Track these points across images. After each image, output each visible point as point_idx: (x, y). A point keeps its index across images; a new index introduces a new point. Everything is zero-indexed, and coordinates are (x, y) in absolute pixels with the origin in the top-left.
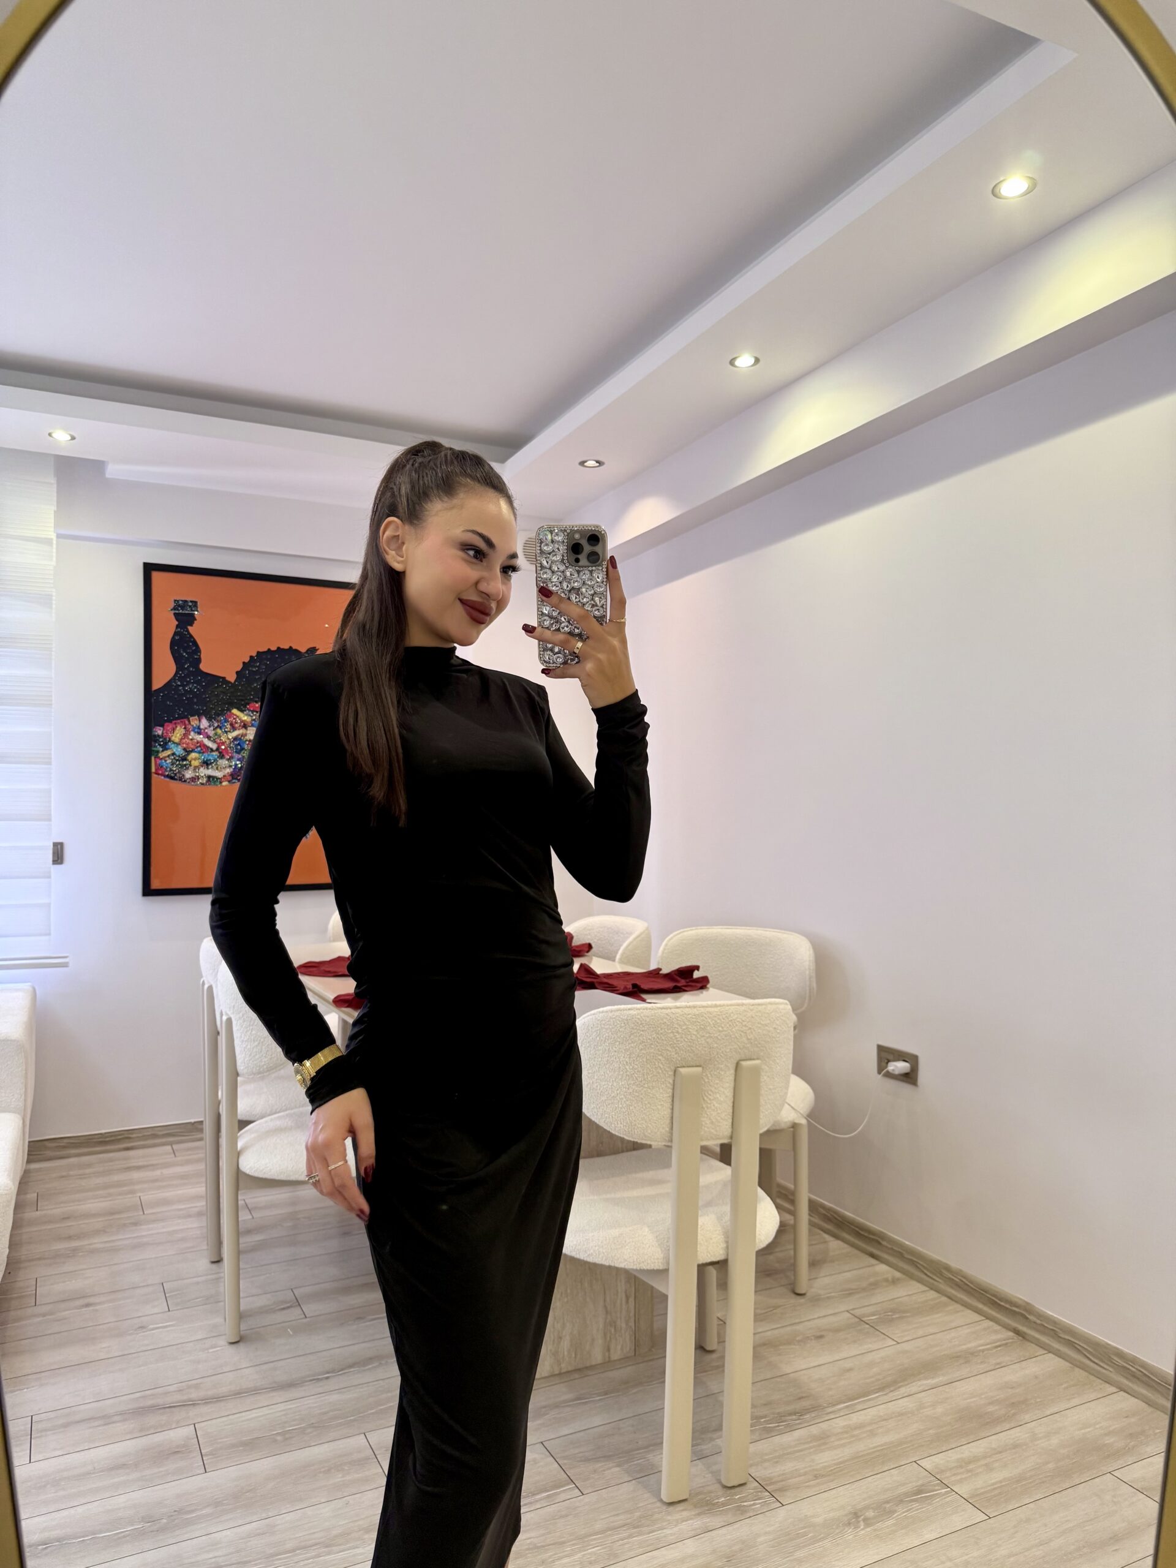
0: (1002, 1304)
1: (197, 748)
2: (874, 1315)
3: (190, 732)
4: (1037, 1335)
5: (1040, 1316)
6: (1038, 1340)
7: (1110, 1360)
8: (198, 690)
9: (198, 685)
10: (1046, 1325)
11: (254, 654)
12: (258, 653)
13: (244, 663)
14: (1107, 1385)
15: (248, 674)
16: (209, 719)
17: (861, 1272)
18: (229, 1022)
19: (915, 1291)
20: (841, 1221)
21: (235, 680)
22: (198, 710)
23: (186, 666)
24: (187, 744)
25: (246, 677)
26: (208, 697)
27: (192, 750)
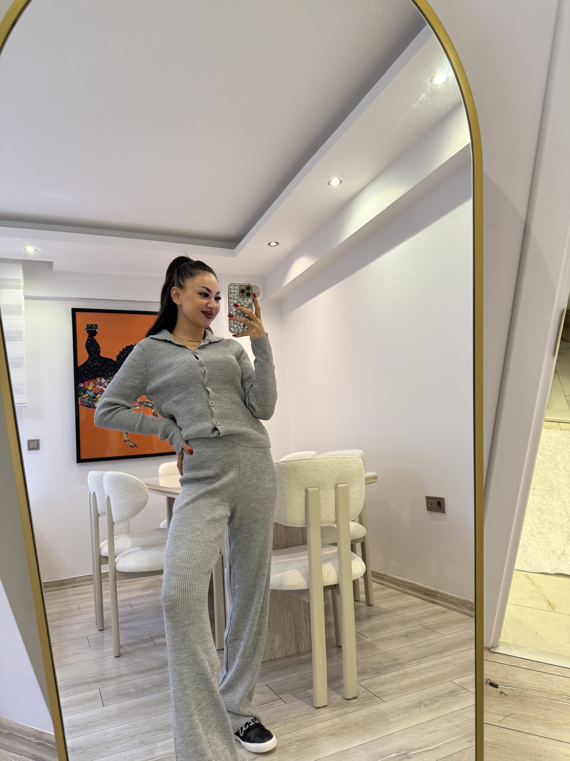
1: (100, 392)
2: (433, 626)
3: (96, 385)
8: (100, 365)
9: (99, 363)
11: (125, 347)
12: (126, 346)
13: (120, 352)
15: (122, 357)
16: (105, 379)
17: (428, 609)
18: (108, 498)
19: (454, 615)
20: (418, 589)
21: (116, 360)
22: (100, 374)
23: (93, 355)
24: (95, 390)
25: (121, 358)
26: (104, 368)
27: (98, 393)
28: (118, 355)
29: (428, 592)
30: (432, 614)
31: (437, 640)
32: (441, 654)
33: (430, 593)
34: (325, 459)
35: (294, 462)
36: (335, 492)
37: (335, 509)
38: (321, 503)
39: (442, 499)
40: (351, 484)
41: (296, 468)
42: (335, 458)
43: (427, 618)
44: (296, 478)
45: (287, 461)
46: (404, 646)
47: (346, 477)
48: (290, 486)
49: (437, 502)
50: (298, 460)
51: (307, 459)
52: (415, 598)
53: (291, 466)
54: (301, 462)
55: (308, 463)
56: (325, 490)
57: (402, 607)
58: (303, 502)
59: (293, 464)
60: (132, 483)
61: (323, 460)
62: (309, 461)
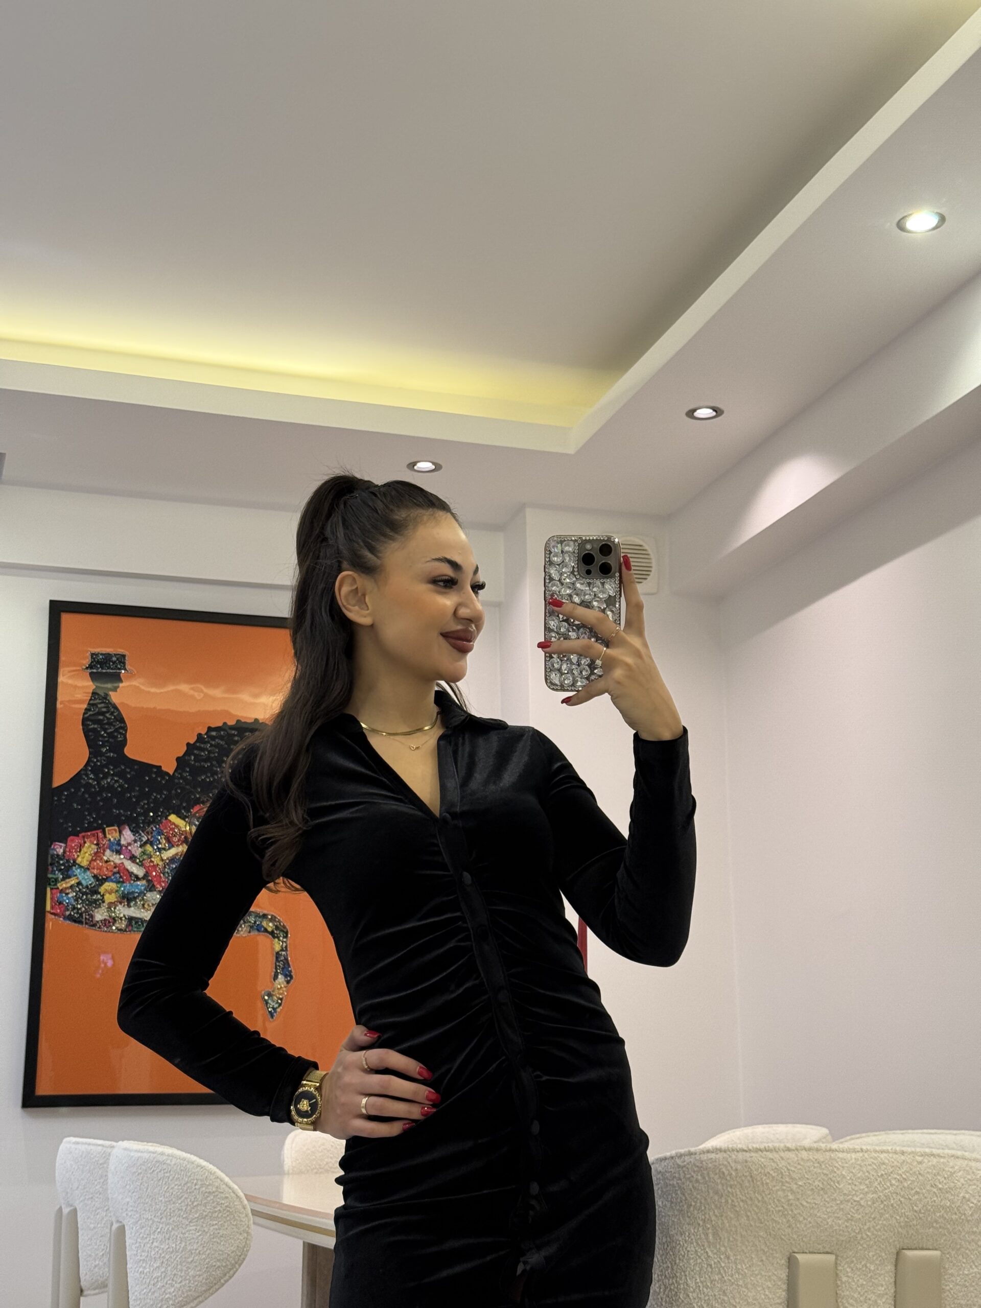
1: (114, 874)
3: (104, 851)
8: (120, 786)
9: (120, 778)
11: (203, 731)
13: (188, 744)
15: (194, 760)
16: (134, 831)
18: (122, 1230)
21: (176, 771)
22: (120, 815)
23: (104, 750)
24: (100, 868)
25: (190, 767)
26: (134, 797)
27: (107, 878)
28: (181, 754)
34: (861, 1154)
35: (753, 1154)
36: (893, 1275)
40: (953, 1253)
41: (759, 1179)
42: (896, 1153)
44: (757, 1214)
45: (725, 1151)
47: (935, 1225)
48: (736, 1240)
50: (767, 1151)
51: (797, 1150)
53: (739, 1167)
54: (775, 1156)
55: (799, 1164)
56: (859, 1266)
58: (778, 1301)
59: (746, 1162)
60: (202, 1186)
61: (854, 1156)
62: (804, 1154)
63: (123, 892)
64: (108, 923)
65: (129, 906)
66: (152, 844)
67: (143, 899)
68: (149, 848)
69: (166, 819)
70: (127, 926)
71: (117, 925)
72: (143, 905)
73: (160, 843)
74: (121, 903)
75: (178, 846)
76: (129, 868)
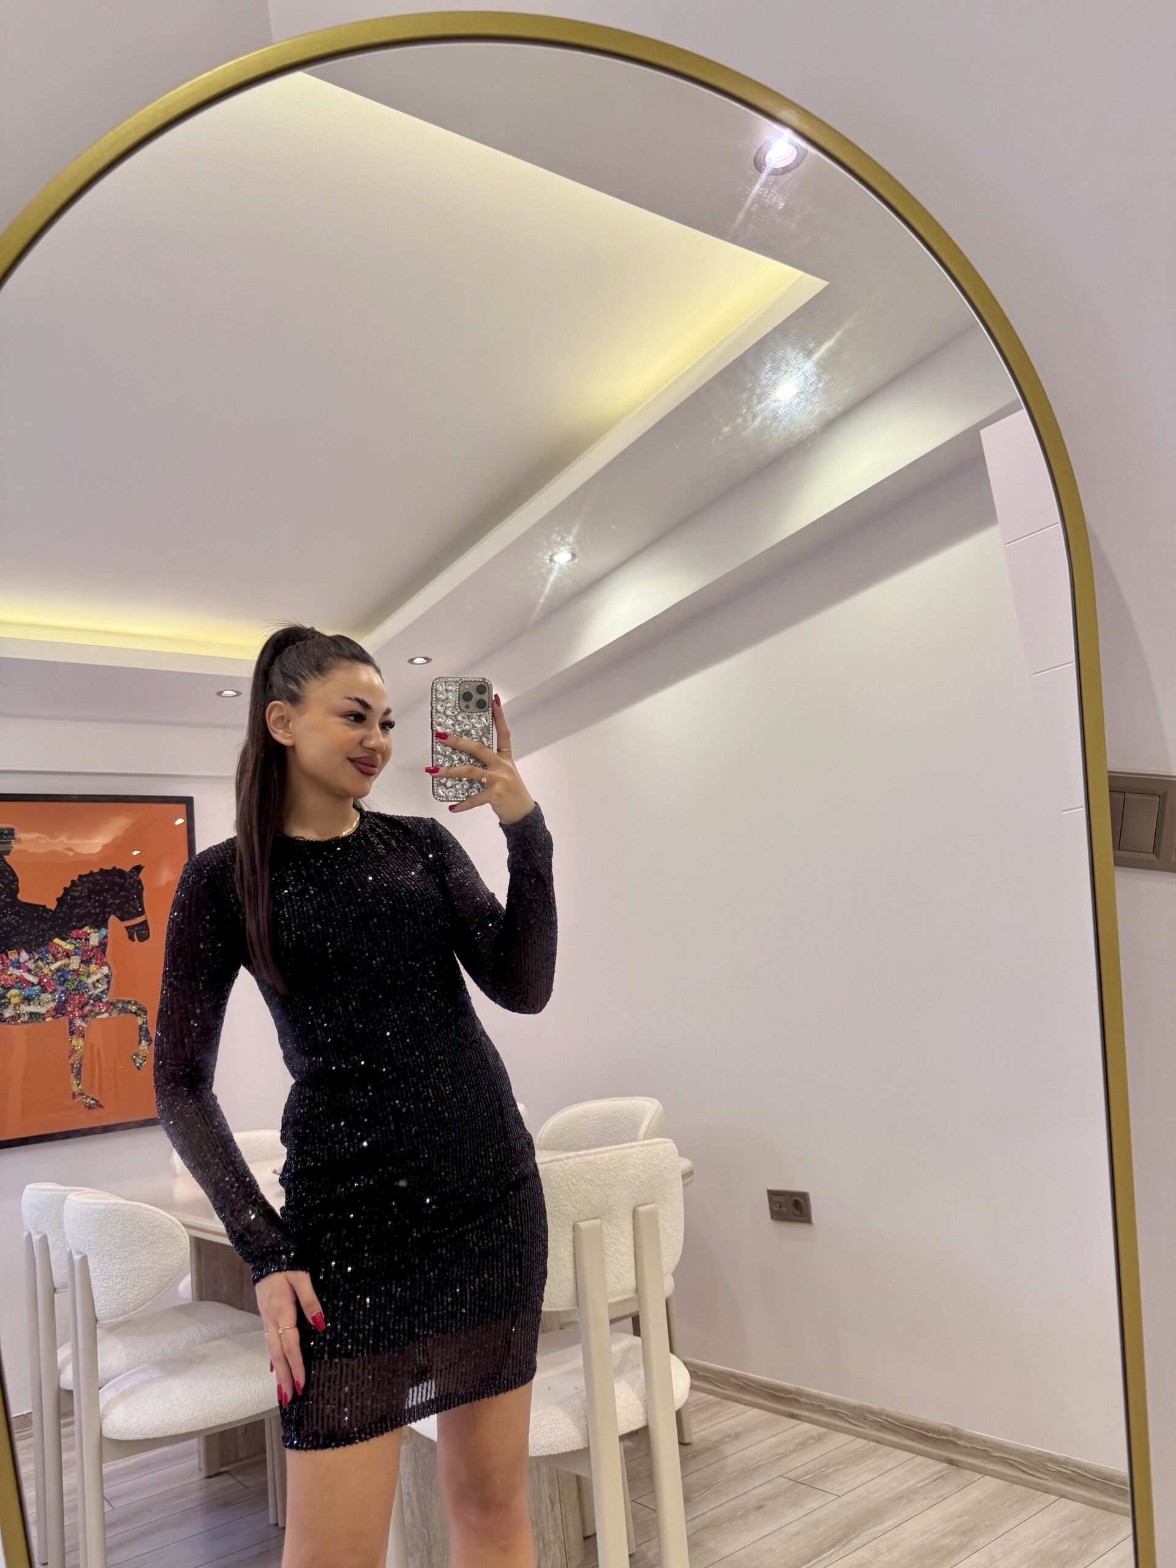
0: (930, 1435)
1: (17, 983)
2: (809, 1474)
3: (8, 967)
4: (970, 1460)
5: (970, 1438)
6: (972, 1464)
7: (1044, 1467)
8: (16, 922)
9: (16, 916)
10: (977, 1447)
11: (76, 878)
12: (80, 876)
13: (65, 889)
14: (1048, 1495)
15: (70, 899)
16: (29, 952)
17: (786, 1433)
18: (84, 1260)
19: (840, 1443)
20: (756, 1388)
21: (56, 908)
22: (16, 943)
23: (2, 897)
24: (6, 980)
25: (67, 904)
26: (28, 928)
27: (12, 986)
28: (60, 895)
29: (779, 1394)
30: (798, 1445)
31: (825, 1511)
32: (844, 1545)
33: (782, 1395)
36: (632, 1224)
37: (633, 1262)
38: (607, 1252)
39: (805, 1196)
40: (661, 1201)
43: (791, 1457)
46: (763, 1534)
47: (653, 1188)
49: (792, 1202)
52: (750, 1408)
56: (613, 1222)
57: (729, 1436)
58: (569, 1254)
63: (24, 995)
64: (14, 1018)
65: (29, 1005)
66: (42, 960)
67: (39, 999)
68: (40, 963)
69: (52, 941)
70: (29, 1019)
71: (22, 1019)
72: (39, 1003)
73: (48, 959)
74: (23, 1003)
75: (62, 959)
76: (27, 978)
